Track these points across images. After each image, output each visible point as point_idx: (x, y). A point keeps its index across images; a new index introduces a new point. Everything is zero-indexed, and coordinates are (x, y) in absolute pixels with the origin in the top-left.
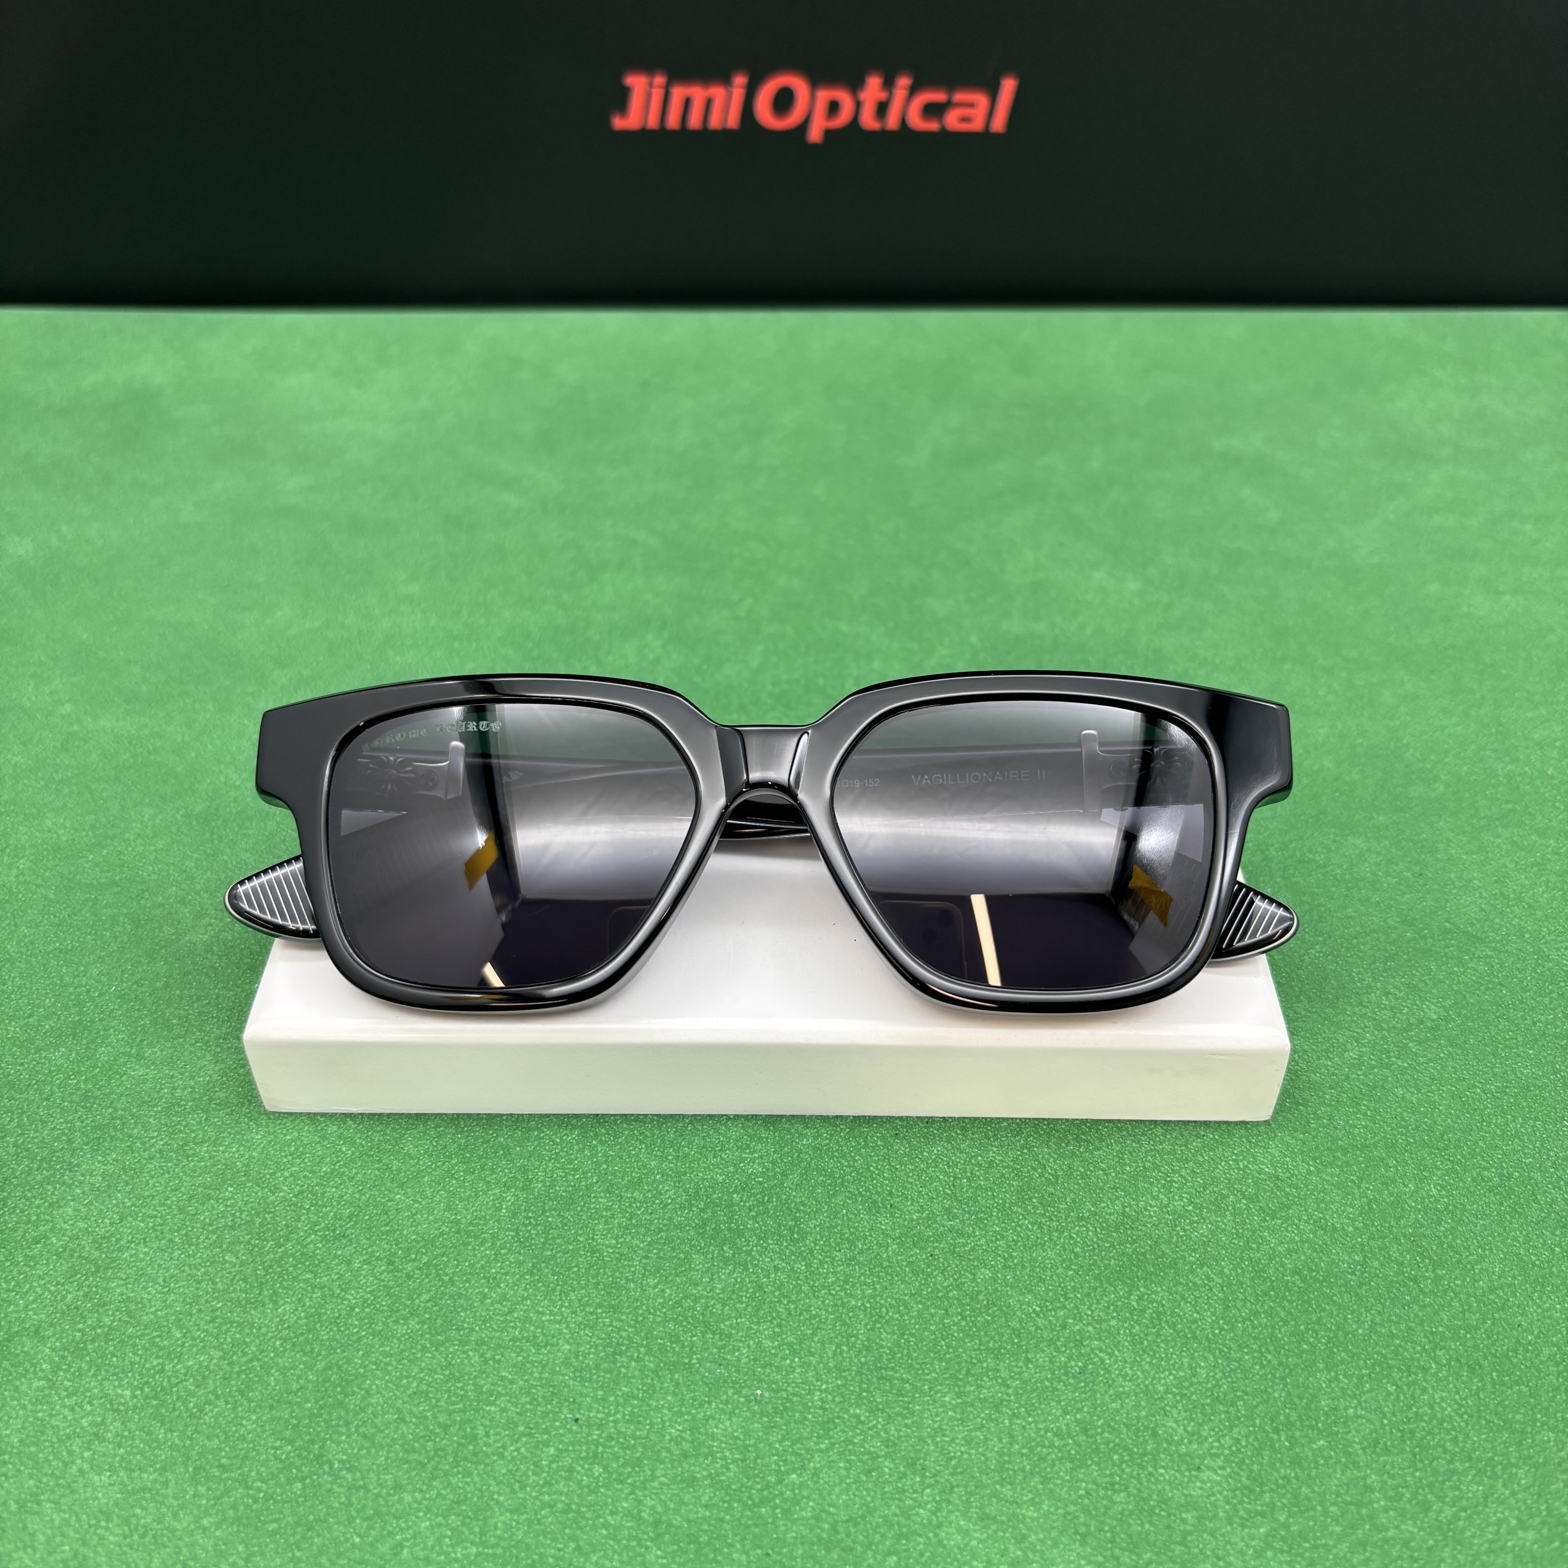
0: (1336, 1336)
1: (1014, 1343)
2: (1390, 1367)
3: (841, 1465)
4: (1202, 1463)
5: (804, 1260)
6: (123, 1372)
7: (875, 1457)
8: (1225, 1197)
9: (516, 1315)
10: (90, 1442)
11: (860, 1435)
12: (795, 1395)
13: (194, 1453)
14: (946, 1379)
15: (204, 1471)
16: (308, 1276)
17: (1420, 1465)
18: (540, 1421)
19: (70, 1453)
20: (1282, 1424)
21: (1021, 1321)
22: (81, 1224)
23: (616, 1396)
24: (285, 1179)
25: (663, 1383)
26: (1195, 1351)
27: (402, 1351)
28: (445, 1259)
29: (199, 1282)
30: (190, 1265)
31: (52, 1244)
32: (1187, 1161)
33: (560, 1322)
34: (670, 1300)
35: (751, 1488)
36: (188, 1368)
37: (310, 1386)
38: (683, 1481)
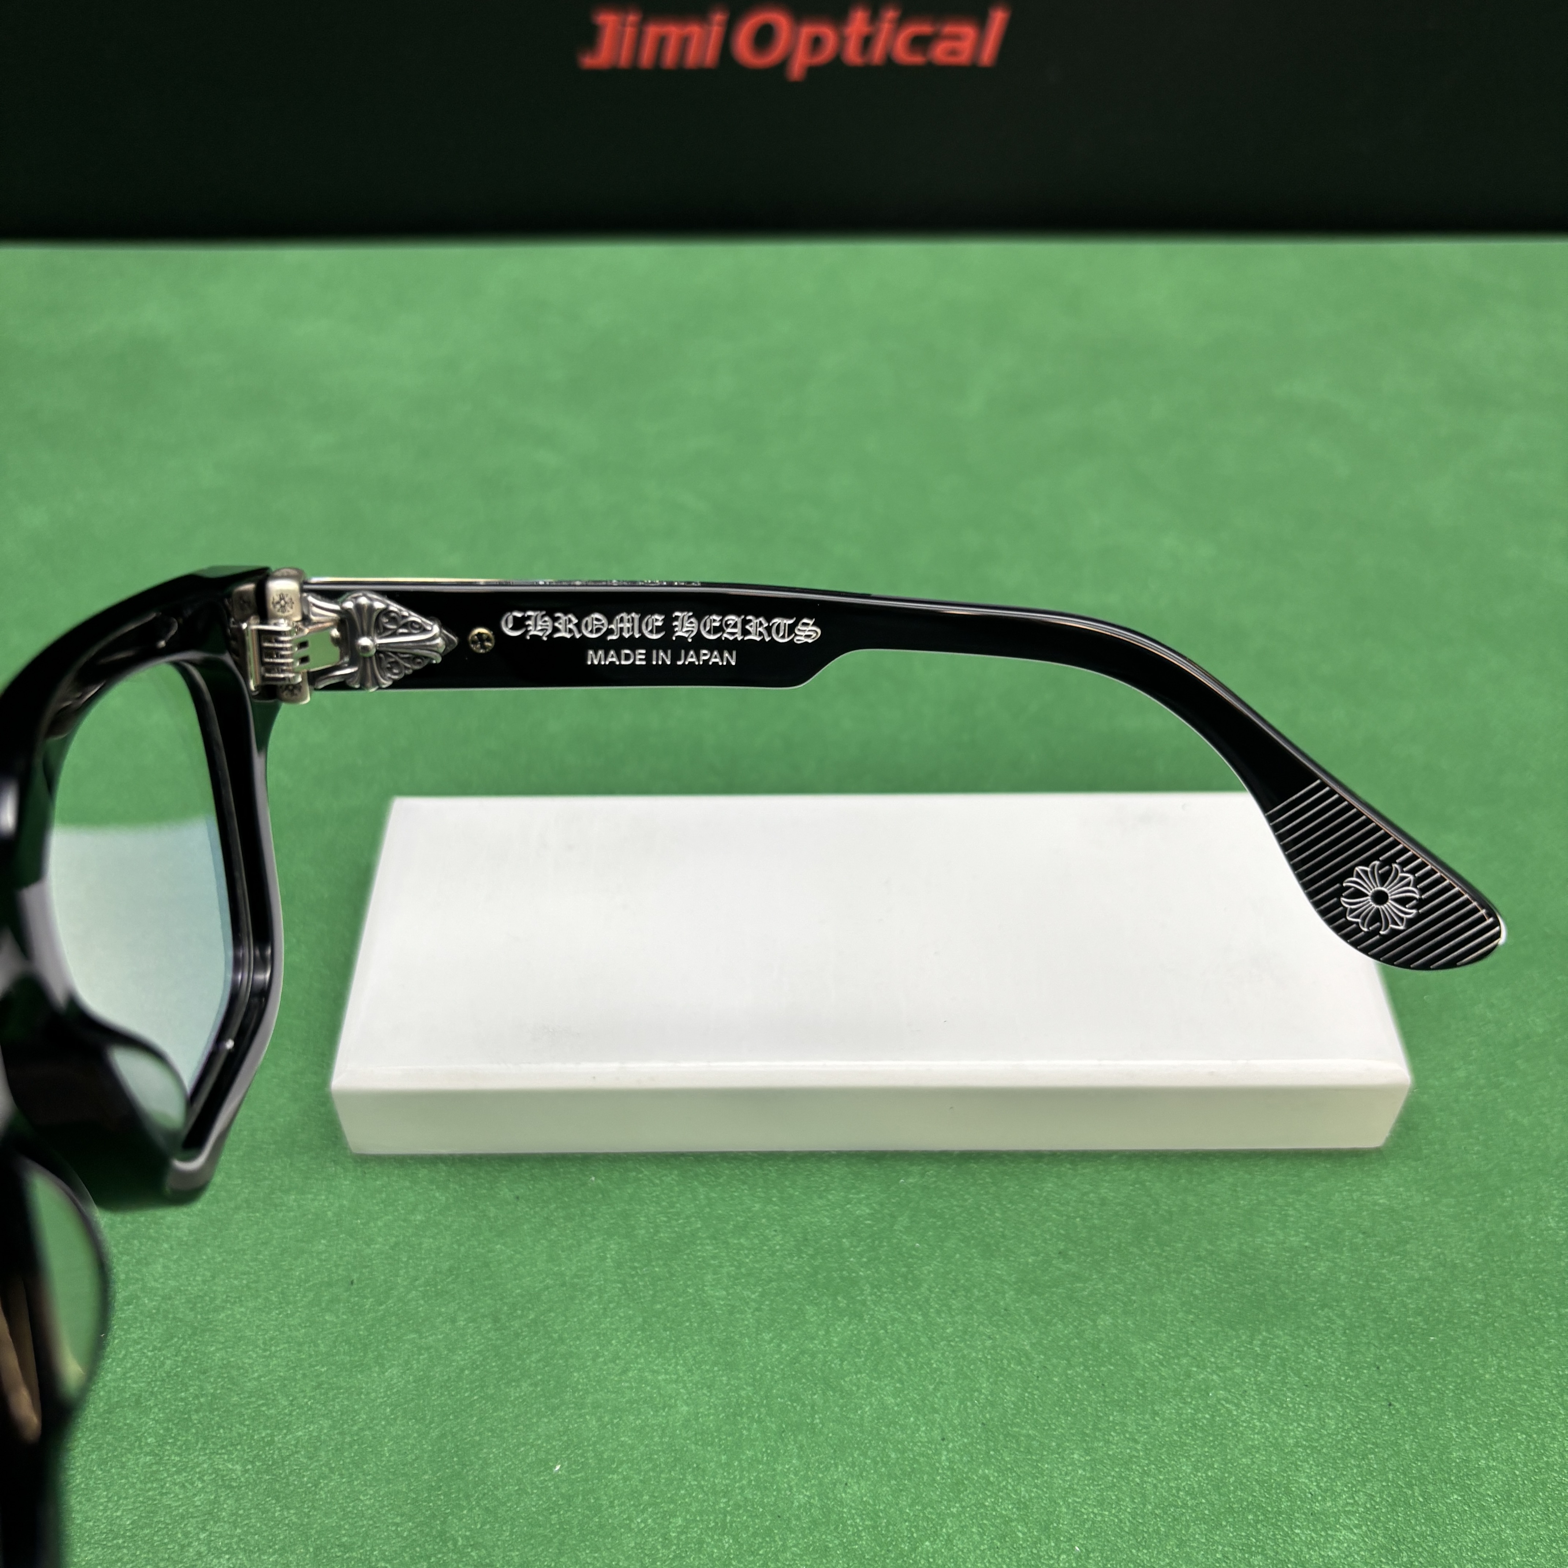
0: (1463, 1381)
1: (1139, 1395)
2: (1520, 1414)
3: (974, 1530)
4: (1337, 1521)
5: (920, 1309)
6: (232, 1445)
7: (1007, 1522)
8: (1341, 1232)
9: (630, 1375)
10: (205, 1522)
11: (990, 1497)
12: (922, 1455)
13: (313, 1532)
14: (1073, 1435)
15: (326, 1550)
16: (413, 1336)
17: (1553, 1517)
18: (665, 1489)
19: (186, 1535)
20: (1414, 1478)
21: (1144, 1370)
22: (172, 1283)
23: (740, 1461)
24: (380, 1230)
25: (786, 1446)
26: (1322, 1400)
27: (517, 1416)
28: (553, 1314)
29: (300, 1344)
30: (289, 1326)
31: (144, 1305)
32: (1299, 1193)
33: (676, 1381)
34: (788, 1355)
35: (883, 1556)
36: (298, 1439)
37: (426, 1455)
38: (815, 1551)
